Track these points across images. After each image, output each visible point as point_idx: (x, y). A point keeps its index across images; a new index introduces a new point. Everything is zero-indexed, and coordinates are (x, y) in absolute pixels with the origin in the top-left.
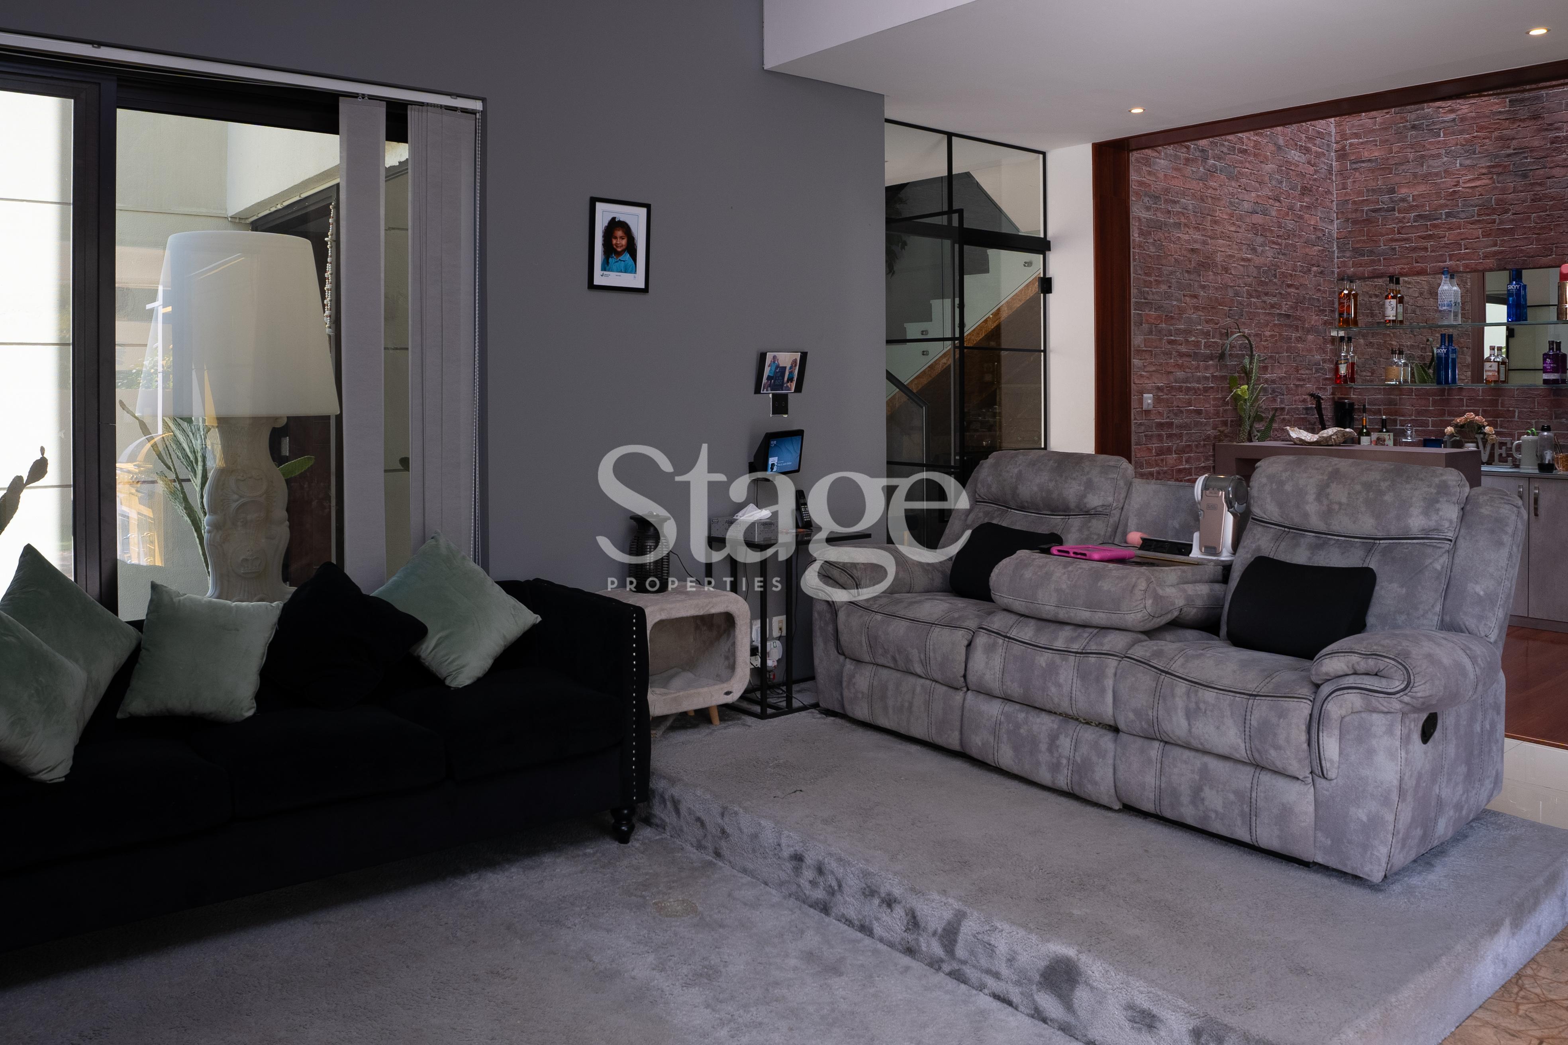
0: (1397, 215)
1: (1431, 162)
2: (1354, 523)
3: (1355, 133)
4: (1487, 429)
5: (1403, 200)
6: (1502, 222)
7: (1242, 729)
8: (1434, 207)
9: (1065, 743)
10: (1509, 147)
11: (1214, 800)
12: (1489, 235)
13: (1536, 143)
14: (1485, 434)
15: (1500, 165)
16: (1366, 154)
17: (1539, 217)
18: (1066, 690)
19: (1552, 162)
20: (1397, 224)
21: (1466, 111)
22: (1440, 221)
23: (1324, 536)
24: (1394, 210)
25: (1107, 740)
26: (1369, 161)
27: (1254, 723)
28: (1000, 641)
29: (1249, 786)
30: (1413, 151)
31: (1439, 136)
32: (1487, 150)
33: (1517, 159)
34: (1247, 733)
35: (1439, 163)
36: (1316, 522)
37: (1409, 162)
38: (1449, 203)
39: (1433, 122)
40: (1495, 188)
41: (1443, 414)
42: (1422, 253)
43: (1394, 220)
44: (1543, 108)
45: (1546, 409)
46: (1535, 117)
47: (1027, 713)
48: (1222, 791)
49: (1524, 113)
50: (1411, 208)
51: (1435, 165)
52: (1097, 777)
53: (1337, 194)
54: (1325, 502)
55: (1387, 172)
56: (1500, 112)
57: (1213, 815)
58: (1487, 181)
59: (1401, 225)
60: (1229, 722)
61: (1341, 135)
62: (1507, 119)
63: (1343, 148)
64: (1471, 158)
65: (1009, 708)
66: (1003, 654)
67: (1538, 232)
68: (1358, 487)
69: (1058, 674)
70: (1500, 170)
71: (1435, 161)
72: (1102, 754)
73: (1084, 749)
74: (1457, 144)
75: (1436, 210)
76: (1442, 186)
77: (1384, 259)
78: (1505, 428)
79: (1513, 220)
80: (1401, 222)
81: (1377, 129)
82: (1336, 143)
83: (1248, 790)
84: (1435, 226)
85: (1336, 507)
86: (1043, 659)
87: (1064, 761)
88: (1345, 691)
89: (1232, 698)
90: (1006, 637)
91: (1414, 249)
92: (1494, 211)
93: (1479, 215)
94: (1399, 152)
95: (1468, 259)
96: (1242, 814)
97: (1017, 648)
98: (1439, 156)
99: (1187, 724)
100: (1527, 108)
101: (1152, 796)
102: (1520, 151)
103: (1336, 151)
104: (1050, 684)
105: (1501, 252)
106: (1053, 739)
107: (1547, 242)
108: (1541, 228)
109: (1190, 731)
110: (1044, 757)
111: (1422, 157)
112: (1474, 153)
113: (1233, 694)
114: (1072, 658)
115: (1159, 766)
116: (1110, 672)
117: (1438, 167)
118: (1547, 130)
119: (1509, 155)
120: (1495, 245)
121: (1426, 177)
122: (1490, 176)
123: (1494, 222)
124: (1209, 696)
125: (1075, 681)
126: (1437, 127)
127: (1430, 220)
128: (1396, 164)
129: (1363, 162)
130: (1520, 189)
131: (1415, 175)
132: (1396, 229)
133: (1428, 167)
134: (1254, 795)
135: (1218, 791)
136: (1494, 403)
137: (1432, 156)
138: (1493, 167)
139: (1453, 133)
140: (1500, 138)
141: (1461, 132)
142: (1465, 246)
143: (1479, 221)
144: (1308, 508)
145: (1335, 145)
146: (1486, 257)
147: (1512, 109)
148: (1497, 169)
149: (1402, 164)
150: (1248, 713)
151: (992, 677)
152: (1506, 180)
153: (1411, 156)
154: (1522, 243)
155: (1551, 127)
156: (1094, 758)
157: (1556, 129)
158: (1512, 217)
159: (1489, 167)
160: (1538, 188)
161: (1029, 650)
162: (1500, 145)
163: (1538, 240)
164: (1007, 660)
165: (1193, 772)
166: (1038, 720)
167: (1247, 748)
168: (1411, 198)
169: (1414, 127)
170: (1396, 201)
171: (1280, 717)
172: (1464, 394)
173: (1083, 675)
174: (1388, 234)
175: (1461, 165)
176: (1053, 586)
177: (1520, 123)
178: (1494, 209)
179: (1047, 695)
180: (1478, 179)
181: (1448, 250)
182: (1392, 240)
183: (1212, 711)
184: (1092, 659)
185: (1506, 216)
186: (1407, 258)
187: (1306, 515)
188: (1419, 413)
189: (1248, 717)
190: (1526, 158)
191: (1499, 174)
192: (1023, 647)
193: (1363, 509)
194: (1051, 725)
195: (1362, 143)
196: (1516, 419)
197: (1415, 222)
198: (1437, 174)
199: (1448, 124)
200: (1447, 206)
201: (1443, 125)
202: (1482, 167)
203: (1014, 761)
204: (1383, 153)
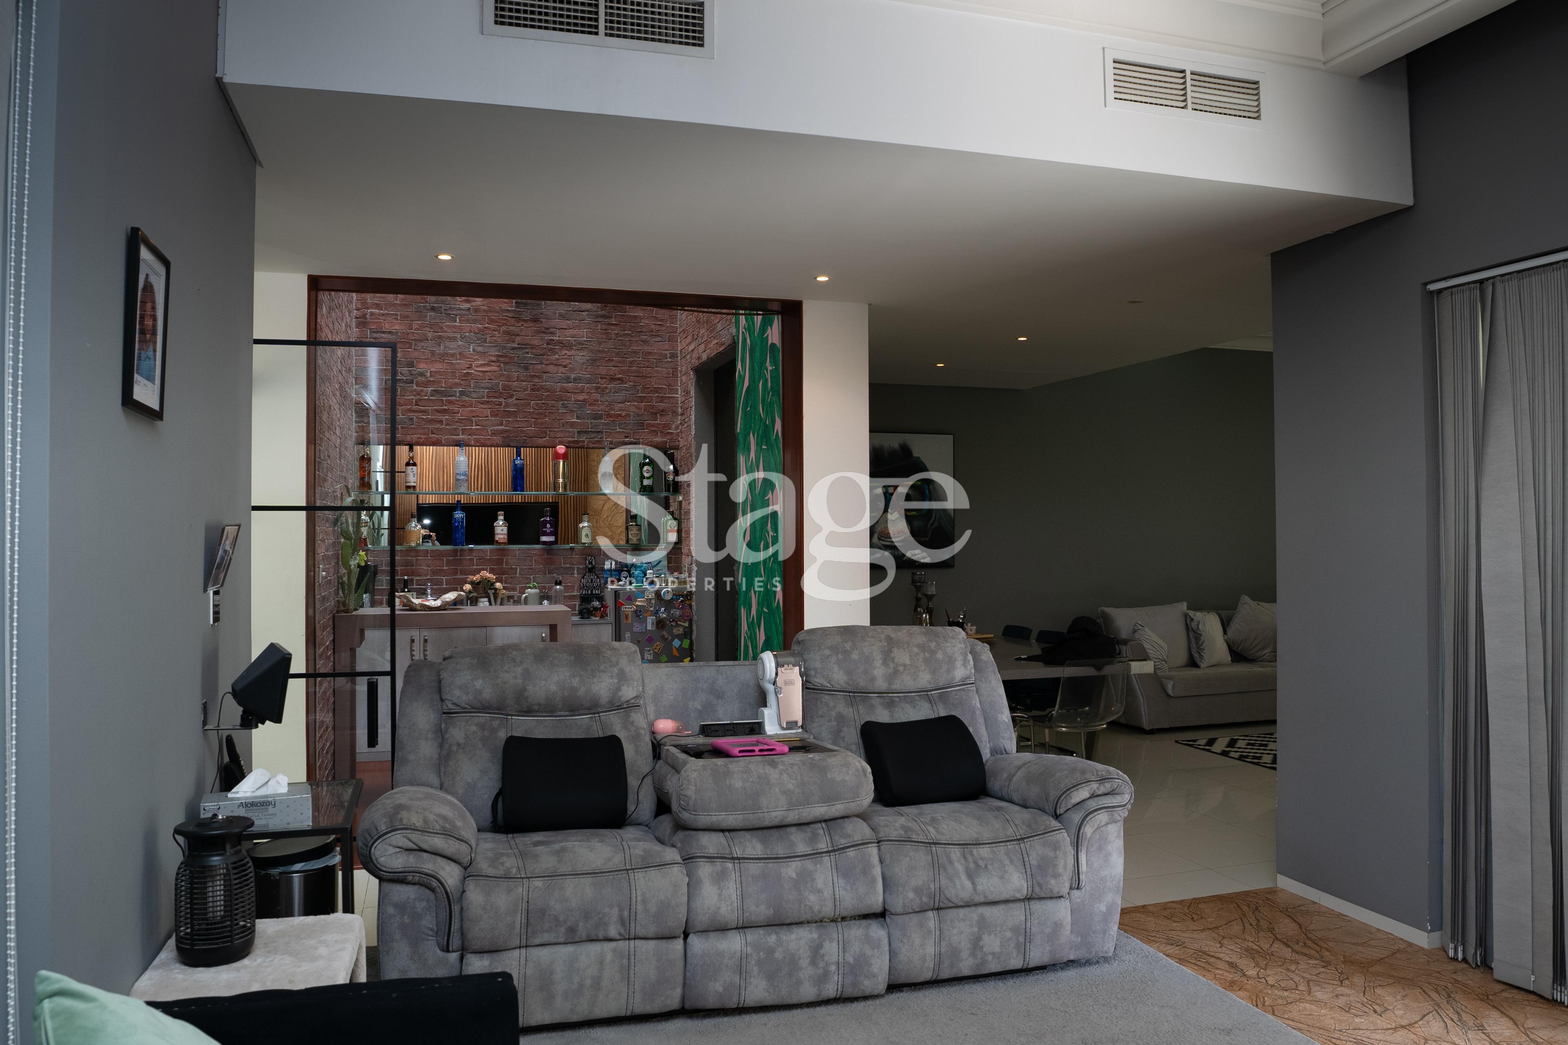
0: (415, 387)
1: (448, 344)
2: (914, 680)
3: (376, 304)
4: (498, 585)
5: (422, 374)
6: (507, 405)
7: (1024, 871)
8: (450, 384)
9: (831, 949)
10: (514, 342)
11: (991, 943)
12: (496, 415)
13: (536, 342)
14: (496, 589)
15: (507, 356)
16: (387, 326)
17: (537, 404)
18: (827, 893)
19: (548, 360)
20: (415, 396)
21: (479, 303)
22: (454, 398)
23: (885, 695)
24: (413, 383)
25: (876, 930)
26: (390, 332)
27: (1034, 862)
28: (730, 865)
29: (1023, 919)
30: (432, 330)
31: (456, 321)
32: (496, 341)
33: (521, 353)
34: (1029, 872)
35: (455, 346)
36: (881, 684)
37: (427, 340)
38: (462, 382)
39: (450, 308)
40: (502, 375)
41: (456, 573)
42: (438, 426)
43: (412, 392)
44: (541, 314)
45: (541, 566)
46: (536, 320)
47: (776, 933)
48: (1000, 932)
49: (527, 316)
50: (428, 383)
51: (453, 347)
52: (875, 969)
53: (356, 359)
54: (892, 665)
55: (407, 346)
56: (508, 310)
57: (990, 958)
58: (496, 368)
59: (418, 397)
60: (1010, 869)
61: (362, 303)
62: (513, 317)
63: (364, 316)
64: (483, 346)
65: (752, 936)
66: (738, 879)
67: (535, 417)
68: (916, 650)
69: (813, 880)
70: (506, 360)
71: (452, 343)
72: (876, 945)
73: (855, 948)
74: (471, 332)
75: (451, 387)
76: (458, 367)
77: (402, 428)
78: (509, 583)
79: (516, 405)
80: (419, 394)
81: (398, 304)
82: (356, 310)
83: (1023, 923)
84: (450, 402)
85: (901, 668)
86: (791, 870)
87: (833, 968)
88: (1096, 813)
89: (1005, 847)
90: (733, 858)
91: (430, 421)
92: (500, 395)
93: (488, 397)
94: (418, 329)
95: (479, 435)
96: (1018, 945)
97: (754, 868)
98: (454, 339)
99: (970, 885)
100: (529, 311)
101: (932, 965)
102: (523, 346)
103: (356, 318)
104: (807, 893)
105: (507, 431)
106: (816, 951)
107: (543, 427)
108: (538, 414)
109: (975, 889)
110: (807, 971)
111: (440, 337)
112: (485, 342)
113: (1004, 844)
114: (826, 859)
115: (938, 933)
116: (875, 860)
117: (454, 349)
118: (544, 332)
119: (514, 349)
120: (502, 424)
121: (444, 355)
122: (498, 364)
123: (501, 405)
124: (985, 851)
125: (836, 880)
126: (454, 312)
127: (446, 396)
128: (416, 340)
129: (384, 332)
130: (523, 378)
131: (433, 353)
132: (414, 401)
133: (445, 347)
134: (1028, 924)
135: (996, 935)
136: (500, 562)
137: (449, 338)
138: (501, 356)
139: (468, 321)
140: (506, 333)
141: (475, 321)
142: (476, 422)
143: (488, 402)
144: (875, 672)
145: (355, 312)
146: (494, 433)
147: (518, 310)
148: (503, 359)
149: (421, 341)
150: (1025, 856)
151: (730, 908)
152: (511, 369)
153: (430, 335)
154: (523, 425)
155: (547, 331)
156: (869, 952)
157: (551, 333)
158: (515, 402)
159: (498, 356)
160: (537, 380)
161: (770, 865)
162: (507, 338)
163: (536, 424)
164: (744, 885)
165: (971, 926)
166: (793, 937)
167: (1029, 886)
168: (428, 374)
169: (433, 309)
170: (415, 375)
171: (1055, 851)
172: (474, 555)
173: (846, 873)
174: (406, 405)
175: (474, 350)
176: (777, 790)
177: (523, 323)
178: (501, 393)
179: (806, 906)
180: (488, 365)
181: (461, 425)
182: (410, 411)
183: (992, 864)
184: (851, 853)
185: (510, 400)
186: (424, 428)
187: (873, 679)
188: (434, 573)
189: (1026, 859)
190: (527, 353)
191: (505, 363)
192: (761, 864)
193: (923, 668)
194: (810, 936)
195: (383, 315)
196: (518, 575)
197: (432, 396)
198: (453, 355)
199: (464, 312)
200: (461, 385)
201: (459, 312)
202: (492, 355)
203: (768, 991)
204: (403, 328)
